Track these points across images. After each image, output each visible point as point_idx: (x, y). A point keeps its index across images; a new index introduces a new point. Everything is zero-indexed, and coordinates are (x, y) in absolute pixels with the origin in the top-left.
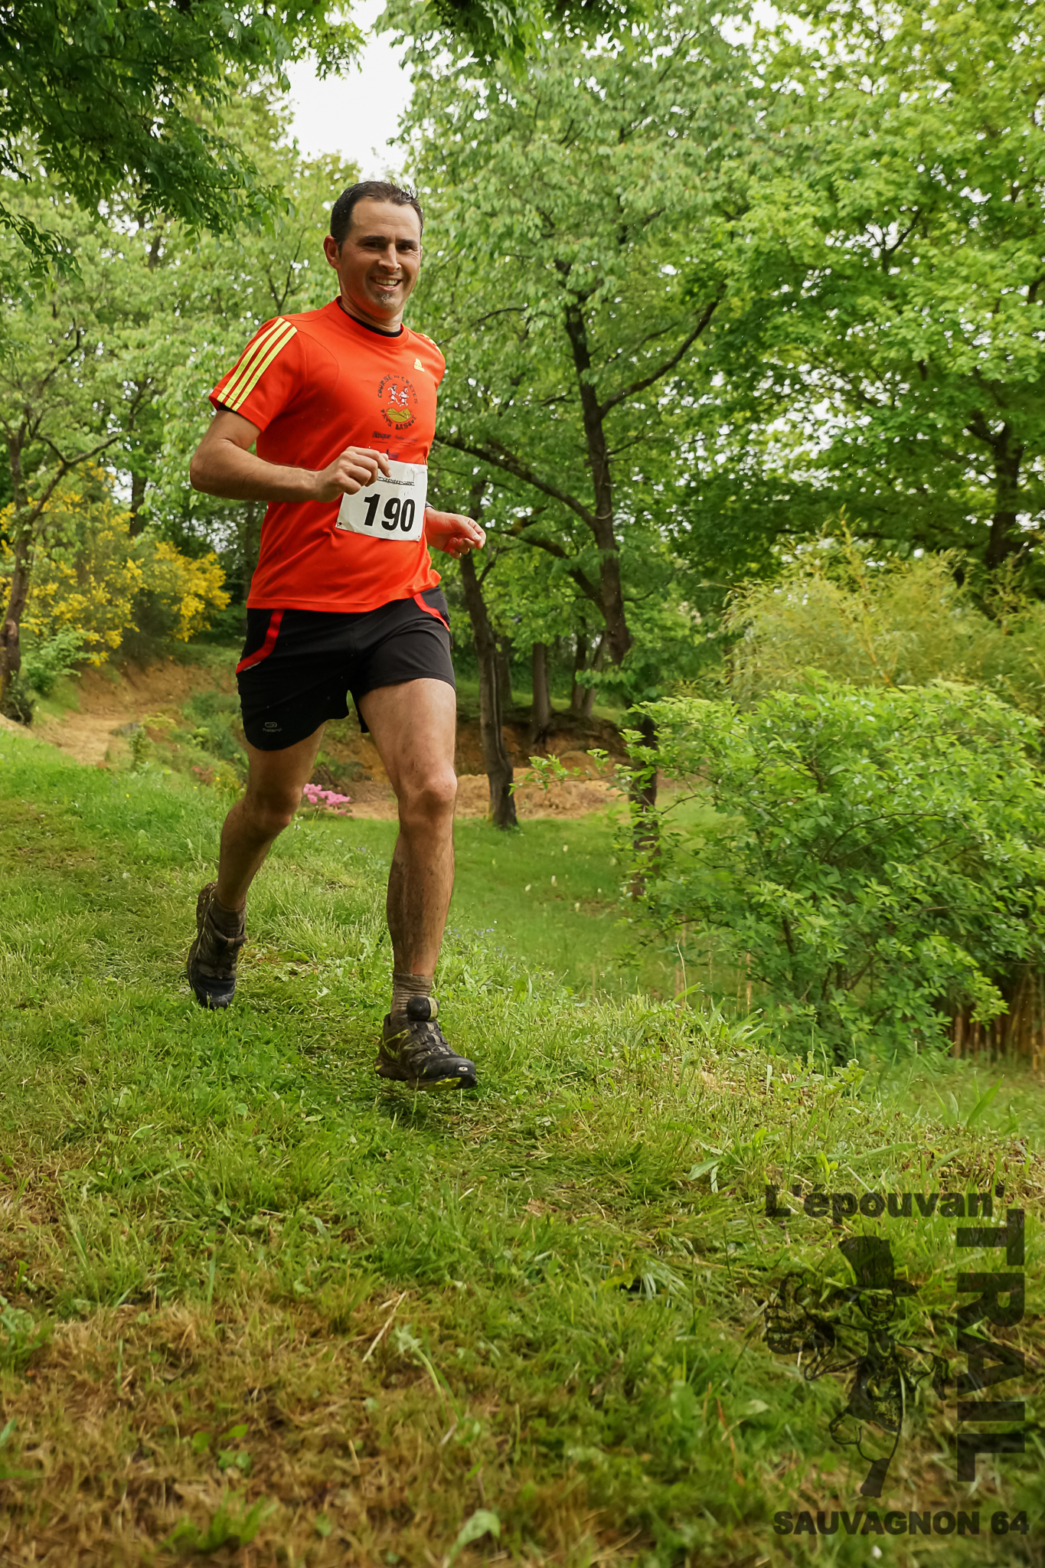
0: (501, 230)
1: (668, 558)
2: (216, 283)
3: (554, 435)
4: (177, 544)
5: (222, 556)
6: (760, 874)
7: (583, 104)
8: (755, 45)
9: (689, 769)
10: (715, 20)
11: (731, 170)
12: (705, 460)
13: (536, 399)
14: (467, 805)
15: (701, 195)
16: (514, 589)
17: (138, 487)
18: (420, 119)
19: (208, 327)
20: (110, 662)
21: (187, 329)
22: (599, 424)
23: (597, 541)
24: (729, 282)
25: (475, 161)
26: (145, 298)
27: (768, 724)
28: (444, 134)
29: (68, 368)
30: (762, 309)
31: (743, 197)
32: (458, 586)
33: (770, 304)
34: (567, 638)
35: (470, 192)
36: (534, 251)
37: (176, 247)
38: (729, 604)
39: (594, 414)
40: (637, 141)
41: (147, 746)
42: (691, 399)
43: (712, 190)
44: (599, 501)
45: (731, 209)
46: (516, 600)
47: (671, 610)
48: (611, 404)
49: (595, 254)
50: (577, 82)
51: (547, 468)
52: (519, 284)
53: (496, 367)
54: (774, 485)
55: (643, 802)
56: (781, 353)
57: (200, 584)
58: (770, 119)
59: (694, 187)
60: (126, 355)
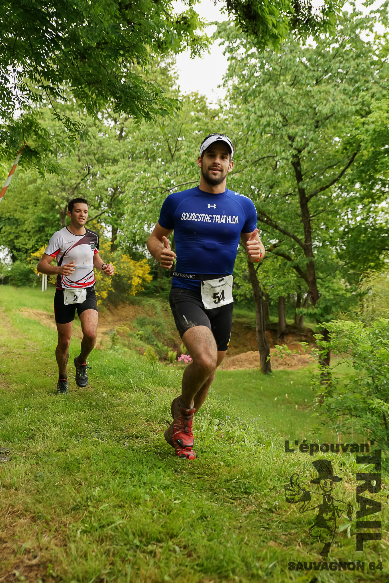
0: (265, 123)
1: (335, 261)
2: (146, 147)
3: (288, 209)
4: (131, 256)
5: (149, 260)
6: (373, 396)
7: (300, 69)
8: (375, 42)
9: (344, 350)
10: (357, 31)
11: (363, 96)
12: (352, 219)
13: (280, 194)
14: (251, 364)
15: (350, 107)
16: (271, 274)
17: (114, 231)
18: (232, 76)
19: (142, 165)
20: (103, 304)
21: (134, 166)
22: (306, 204)
23: (305, 254)
24: (362, 144)
25: (255, 94)
26: (117, 153)
27: (377, 332)
28: (242, 83)
29: (85, 182)
30: (376, 155)
31: (369, 108)
32: (247, 273)
33: (380, 153)
34: (293, 294)
35: (252, 107)
36: (279, 132)
37: (129, 132)
38: (362, 280)
39: (304, 200)
40: (323, 84)
41: (117, 339)
42: (346, 194)
43: (355, 105)
44: (306, 238)
45: (363, 113)
46: (271, 278)
47: (337, 283)
48: (311, 196)
49: (305, 133)
50: (298, 59)
51: (285, 223)
52: (273, 146)
53: (263, 181)
54: (381, 230)
55: (324, 364)
56: (384, 174)
57: (140, 272)
58: (381, 74)
59: (348, 104)
60: (108, 177)
